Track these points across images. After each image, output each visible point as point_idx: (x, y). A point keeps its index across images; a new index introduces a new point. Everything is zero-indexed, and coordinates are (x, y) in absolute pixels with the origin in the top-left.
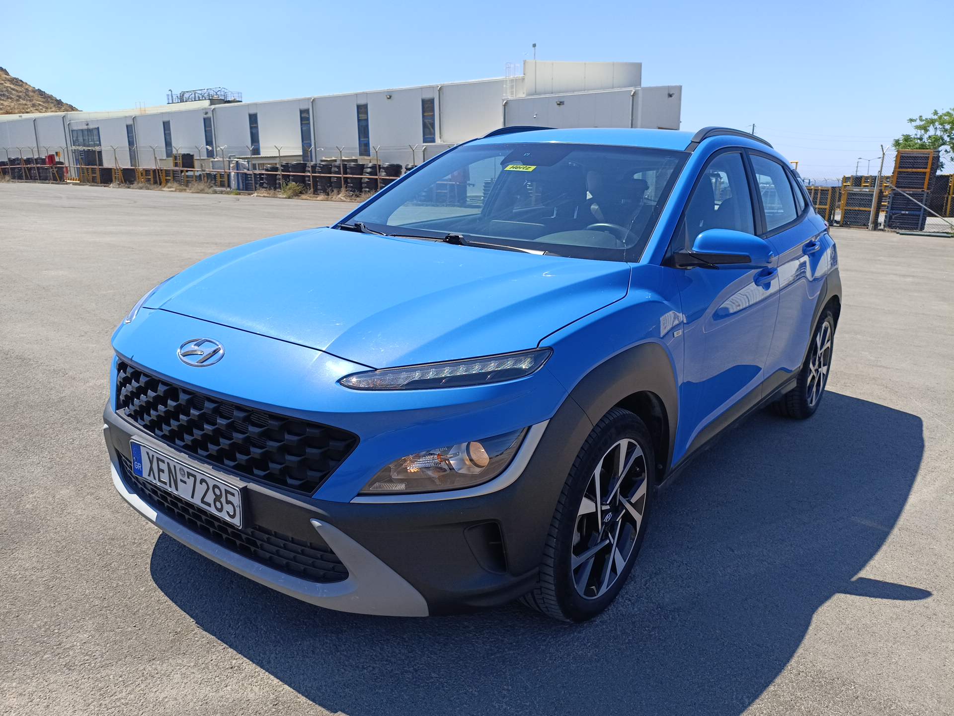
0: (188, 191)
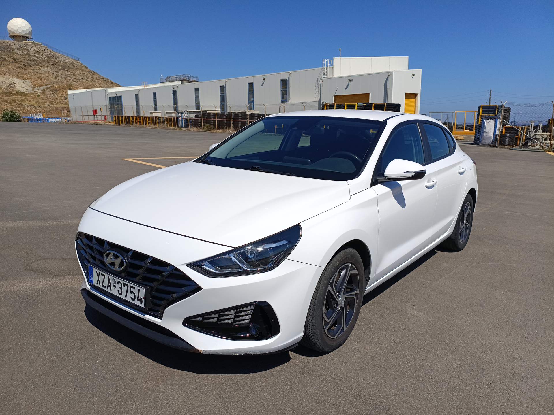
0: (158, 128)
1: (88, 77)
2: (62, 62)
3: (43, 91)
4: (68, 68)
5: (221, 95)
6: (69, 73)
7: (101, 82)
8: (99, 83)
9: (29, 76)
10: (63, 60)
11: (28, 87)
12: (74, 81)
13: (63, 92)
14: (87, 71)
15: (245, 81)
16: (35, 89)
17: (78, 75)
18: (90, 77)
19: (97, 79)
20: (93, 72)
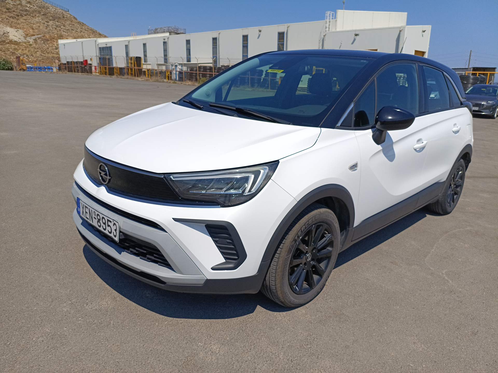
1: (77, 27)
2: (52, 13)
3: (35, 40)
4: (58, 19)
5: (213, 48)
6: (59, 24)
7: (90, 33)
8: (88, 34)
9: (22, 26)
10: (53, 10)
11: (21, 36)
12: (65, 32)
13: (54, 42)
14: (77, 22)
15: (240, 33)
16: (27, 38)
17: (68, 25)
18: (79, 29)
19: (86, 30)
20: (82, 23)
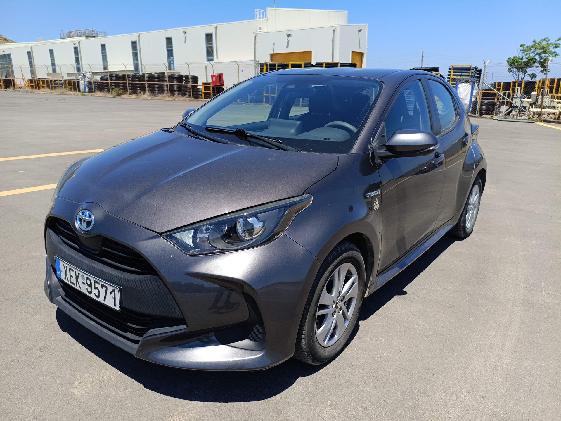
0: (54, 93)
5: (133, 53)
15: (162, 35)
